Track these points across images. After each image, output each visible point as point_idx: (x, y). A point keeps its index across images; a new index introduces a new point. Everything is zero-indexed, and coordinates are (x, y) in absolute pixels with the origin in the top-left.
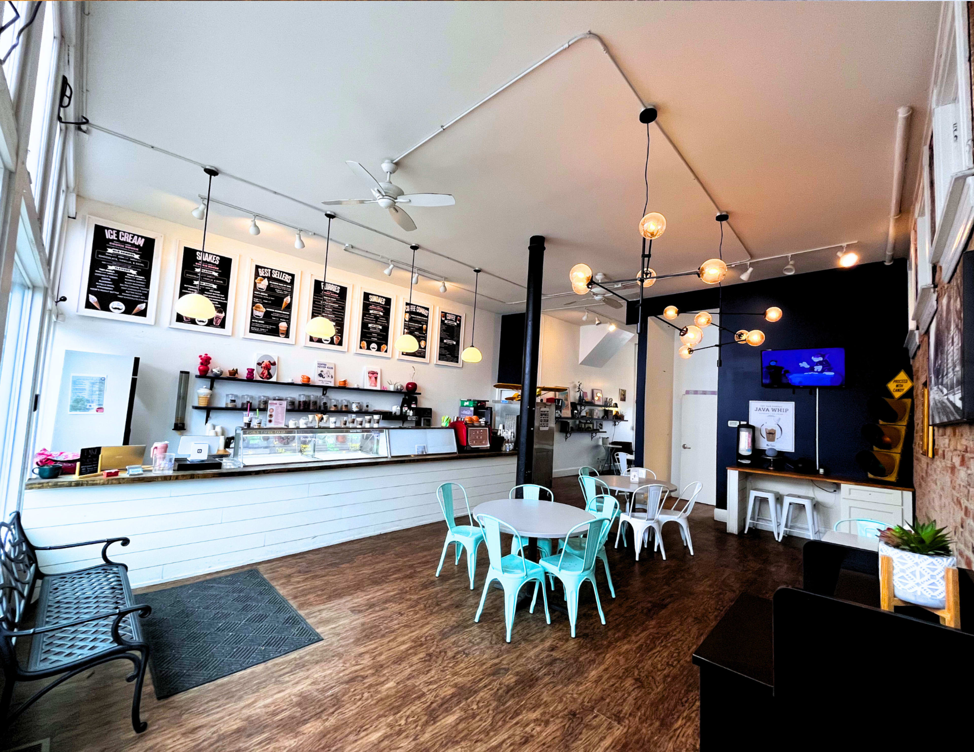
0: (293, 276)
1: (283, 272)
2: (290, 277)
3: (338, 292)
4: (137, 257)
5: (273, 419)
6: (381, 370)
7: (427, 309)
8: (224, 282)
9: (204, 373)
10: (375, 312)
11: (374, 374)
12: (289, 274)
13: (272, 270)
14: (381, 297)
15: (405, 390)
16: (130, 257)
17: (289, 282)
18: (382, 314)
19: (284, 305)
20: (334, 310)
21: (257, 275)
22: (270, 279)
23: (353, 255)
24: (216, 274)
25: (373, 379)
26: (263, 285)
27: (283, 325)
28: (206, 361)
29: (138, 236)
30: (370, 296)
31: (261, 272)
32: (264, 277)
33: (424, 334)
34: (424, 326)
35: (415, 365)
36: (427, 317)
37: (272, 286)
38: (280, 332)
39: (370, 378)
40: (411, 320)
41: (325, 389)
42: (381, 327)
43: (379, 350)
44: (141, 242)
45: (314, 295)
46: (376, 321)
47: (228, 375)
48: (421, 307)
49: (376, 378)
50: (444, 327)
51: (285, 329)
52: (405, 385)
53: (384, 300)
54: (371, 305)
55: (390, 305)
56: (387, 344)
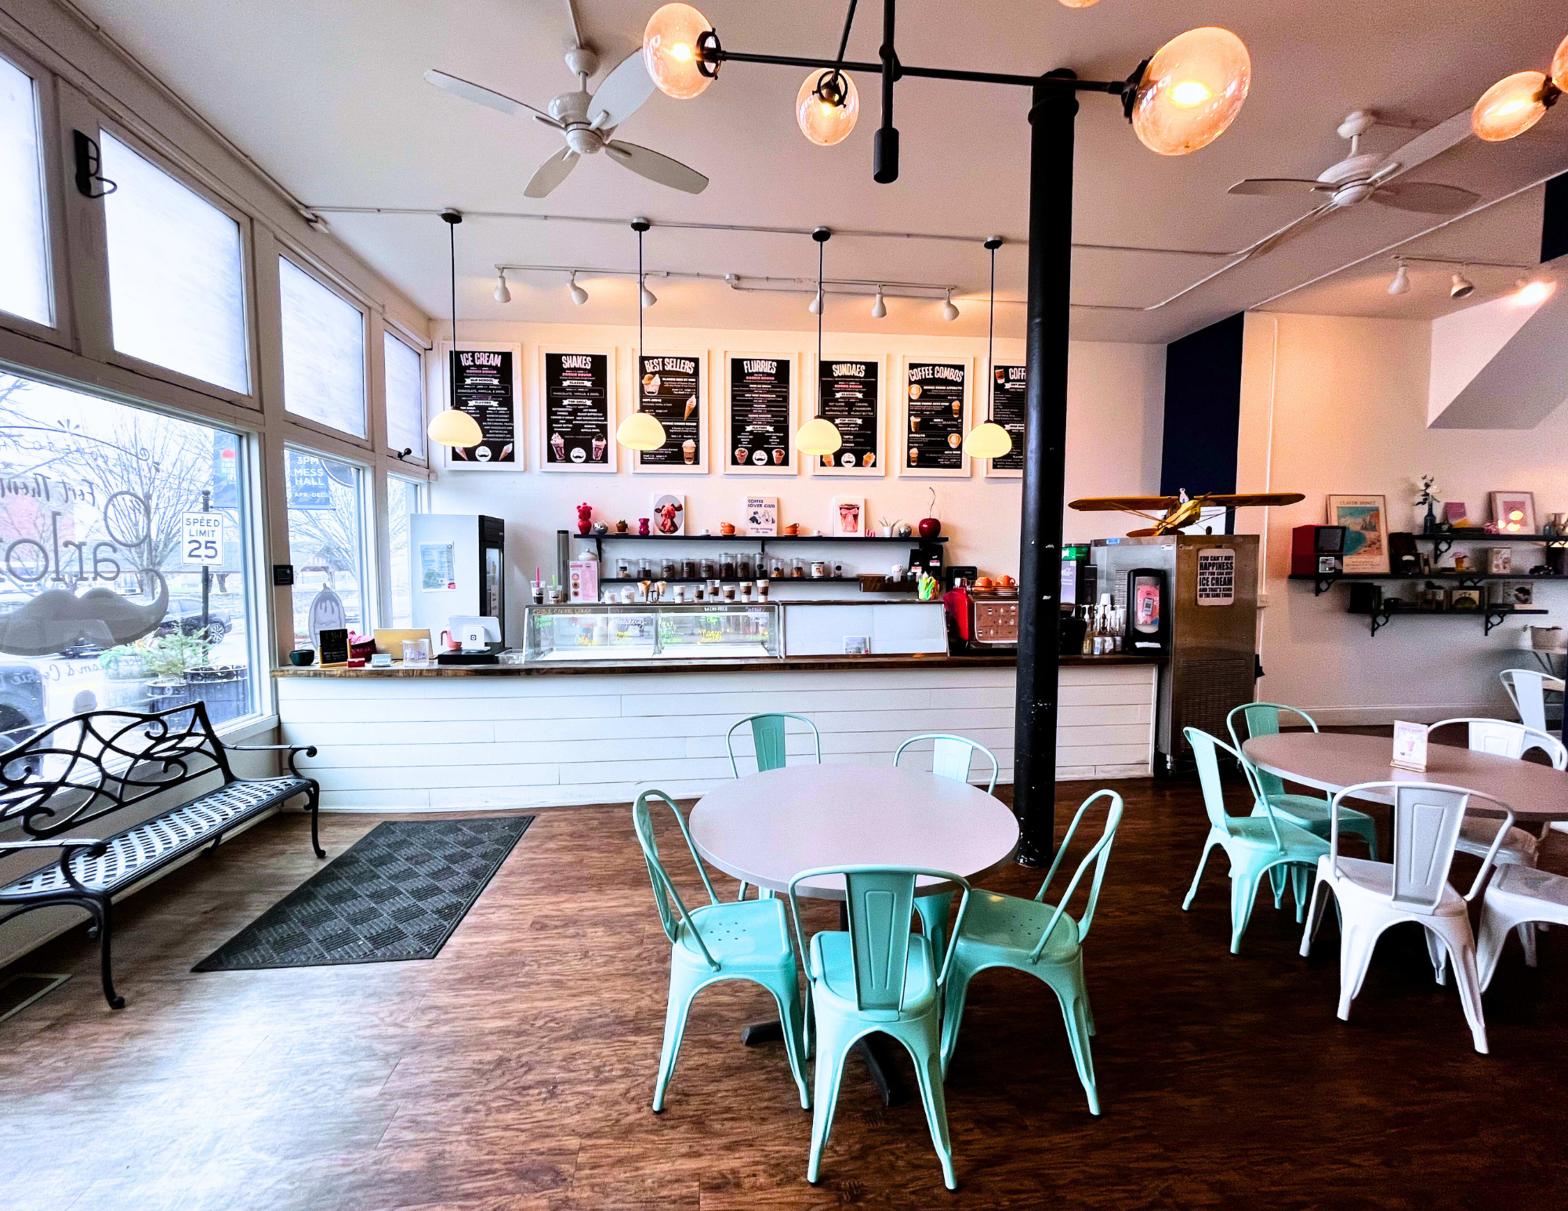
0: (696, 361)
1: (681, 359)
2: (693, 364)
3: (774, 372)
4: (496, 382)
5: (579, 590)
6: (866, 502)
7: (961, 368)
8: (601, 395)
9: (585, 531)
10: (846, 394)
11: (849, 510)
12: (690, 360)
13: (664, 358)
14: (856, 363)
15: (916, 534)
16: (488, 385)
17: (691, 372)
18: (860, 396)
19: (687, 413)
20: (769, 403)
21: (643, 371)
22: (663, 373)
23: (754, 293)
24: (588, 384)
25: (850, 518)
26: (654, 384)
27: (688, 445)
28: (585, 513)
29: (494, 353)
30: (834, 367)
31: (649, 367)
32: (654, 373)
33: (956, 420)
34: (956, 405)
35: (935, 484)
36: (962, 384)
37: (666, 385)
38: (685, 456)
39: (844, 517)
40: (924, 396)
41: (764, 541)
42: (859, 421)
43: (859, 463)
44: (497, 361)
45: (733, 386)
46: (849, 411)
47: (616, 532)
48: (944, 366)
49: (856, 517)
50: (1003, 399)
51: (693, 451)
52: (915, 524)
53: (863, 367)
54: (837, 383)
55: (875, 375)
56: (874, 451)
